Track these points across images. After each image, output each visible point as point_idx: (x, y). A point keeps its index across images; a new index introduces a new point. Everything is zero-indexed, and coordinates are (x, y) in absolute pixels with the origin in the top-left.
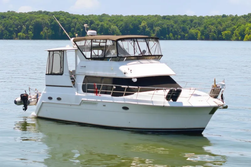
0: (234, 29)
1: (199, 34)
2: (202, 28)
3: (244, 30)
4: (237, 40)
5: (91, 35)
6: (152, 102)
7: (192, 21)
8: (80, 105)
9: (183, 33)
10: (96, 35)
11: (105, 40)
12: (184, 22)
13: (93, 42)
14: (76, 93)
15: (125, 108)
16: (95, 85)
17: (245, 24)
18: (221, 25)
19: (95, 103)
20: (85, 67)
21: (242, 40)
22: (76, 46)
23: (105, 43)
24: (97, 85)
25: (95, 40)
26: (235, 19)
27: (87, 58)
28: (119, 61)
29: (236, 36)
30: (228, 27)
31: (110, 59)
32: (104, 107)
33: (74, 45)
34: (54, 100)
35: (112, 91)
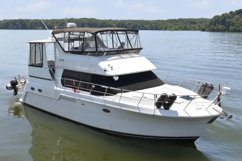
0: (163, 26)
1: (149, 28)
2: (150, 25)
3: (167, 26)
4: (164, 30)
5: (71, 28)
6: (139, 108)
7: (146, 22)
8: (59, 99)
9: (142, 27)
10: (76, 27)
11: (83, 32)
12: (143, 22)
13: (71, 34)
14: (55, 87)
15: (106, 111)
16: (73, 81)
17: (167, 23)
18: (158, 24)
19: (73, 100)
20: (63, 60)
21: (166, 30)
22: (54, 39)
23: (83, 35)
24: (75, 81)
25: (73, 32)
26: (163, 21)
27: (65, 52)
28: (98, 56)
29: (164, 28)
30: (160, 24)
31: (89, 53)
32: (83, 105)
33: (53, 37)
34: (36, 91)
35: (91, 90)
